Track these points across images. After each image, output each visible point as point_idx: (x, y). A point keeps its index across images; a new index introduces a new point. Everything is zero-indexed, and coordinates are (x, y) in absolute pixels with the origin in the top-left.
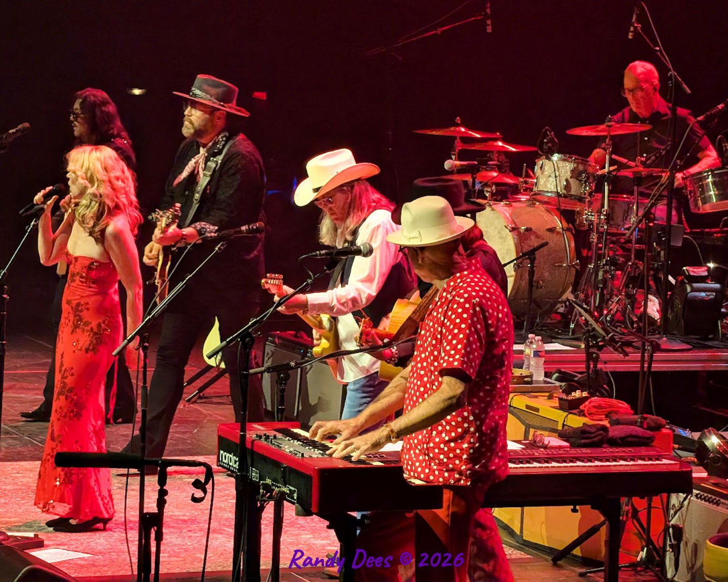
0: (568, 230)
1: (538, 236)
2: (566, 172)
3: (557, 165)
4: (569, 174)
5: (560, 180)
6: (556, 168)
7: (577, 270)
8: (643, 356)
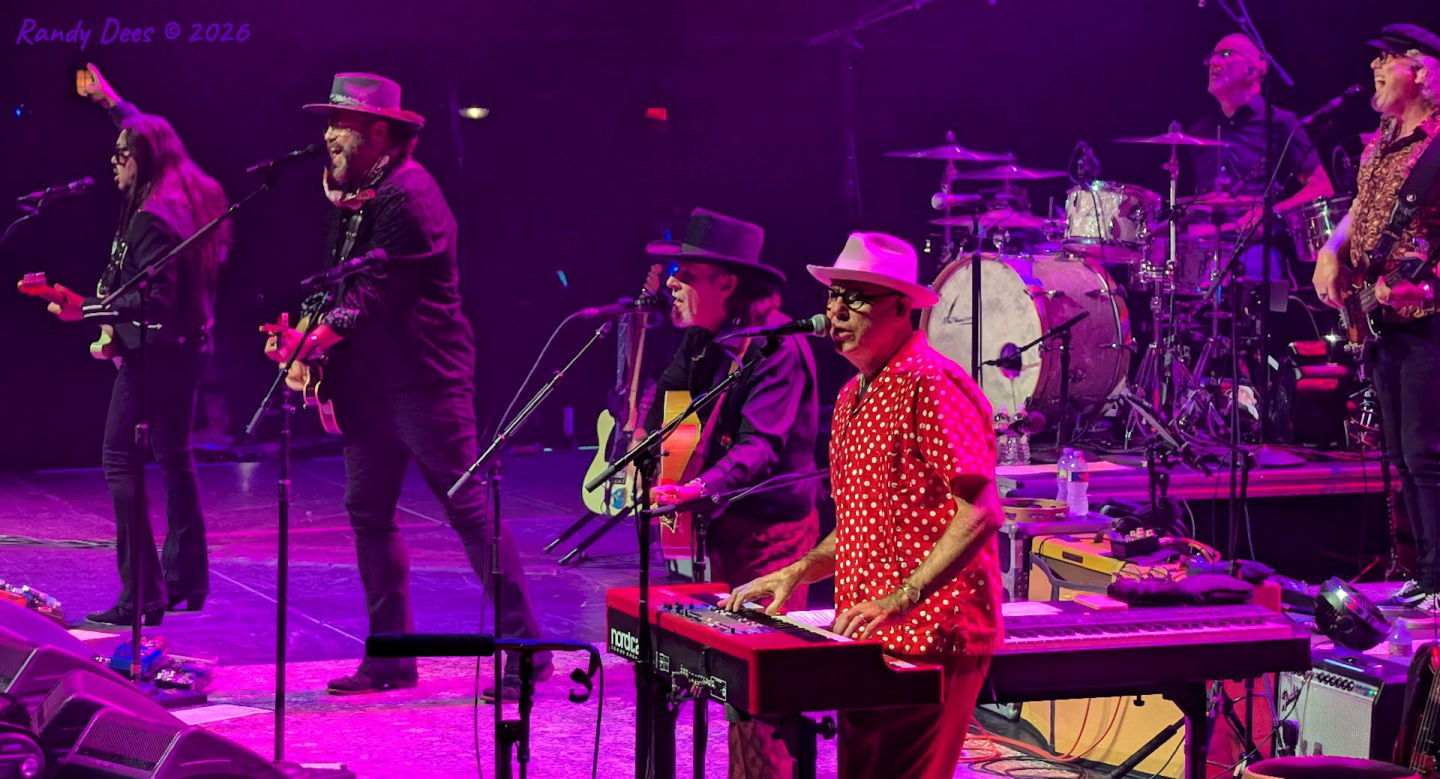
0: (1118, 293)
1: (1073, 304)
2: (1113, 208)
3: (1099, 197)
4: (1116, 211)
5: (1104, 221)
6: (1097, 201)
7: (1132, 352)
8: (1234, 476)
